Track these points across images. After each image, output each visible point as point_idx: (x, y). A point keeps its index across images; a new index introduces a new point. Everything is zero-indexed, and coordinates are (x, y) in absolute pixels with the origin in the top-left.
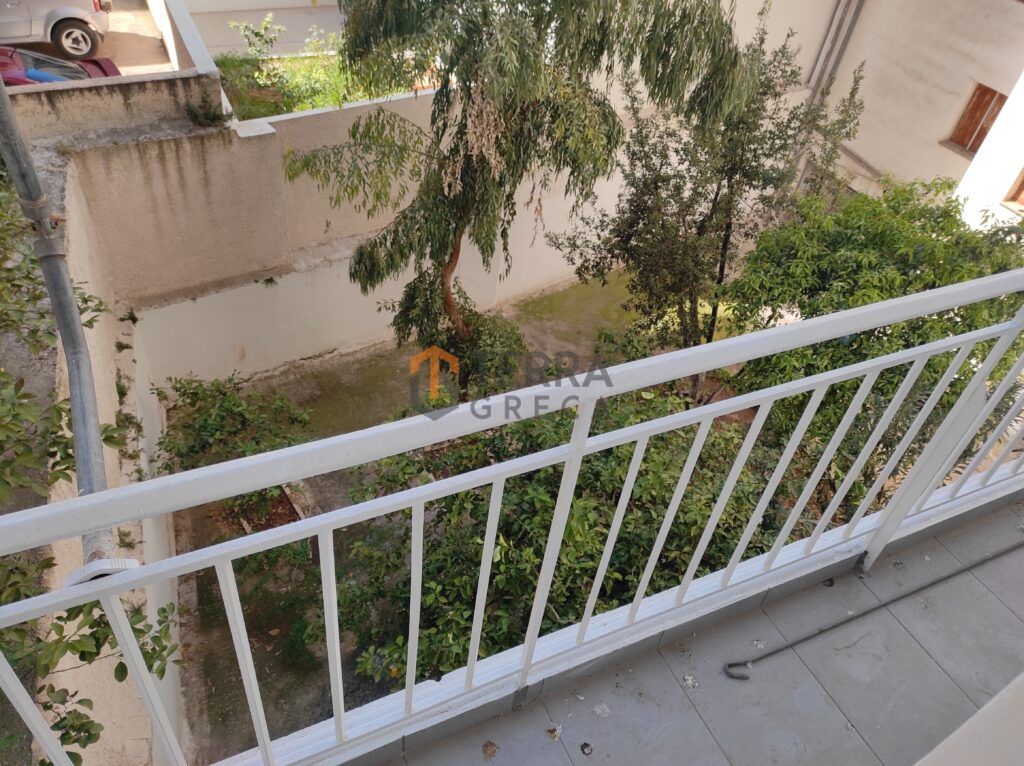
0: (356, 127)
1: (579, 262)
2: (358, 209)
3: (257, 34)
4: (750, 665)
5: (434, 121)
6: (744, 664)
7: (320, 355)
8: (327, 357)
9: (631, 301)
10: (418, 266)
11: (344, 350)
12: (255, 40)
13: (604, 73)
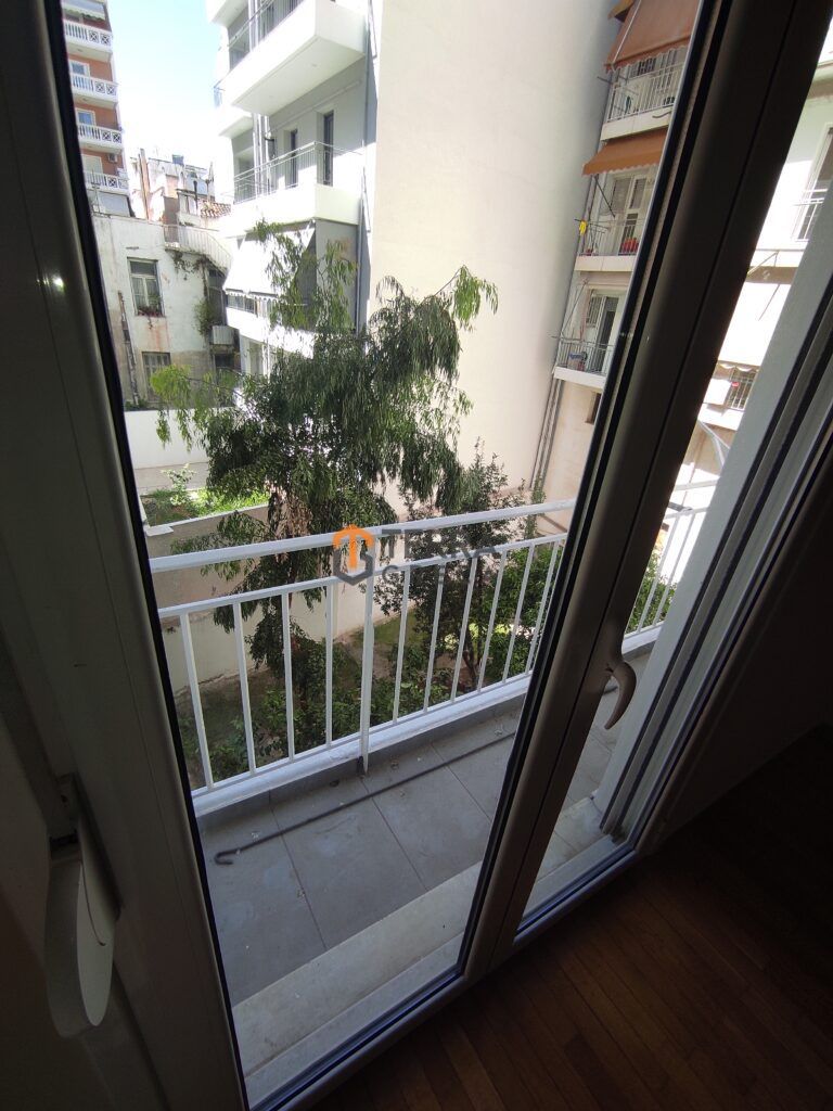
0: (222, 523)
1: (383, 602)
2: (220, 575)
3: (178, 476)
4: (238, 852)
5: (270, 517)
6: (233, 852)
7: (211, 680)
8: (216, 681)
9: (418, 625)
10: (265, 611)
11: (228, 676)
12: (175, 479)
13: (380, 483)
